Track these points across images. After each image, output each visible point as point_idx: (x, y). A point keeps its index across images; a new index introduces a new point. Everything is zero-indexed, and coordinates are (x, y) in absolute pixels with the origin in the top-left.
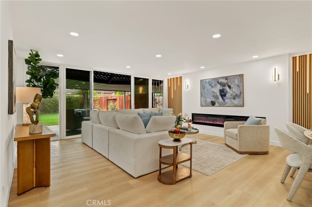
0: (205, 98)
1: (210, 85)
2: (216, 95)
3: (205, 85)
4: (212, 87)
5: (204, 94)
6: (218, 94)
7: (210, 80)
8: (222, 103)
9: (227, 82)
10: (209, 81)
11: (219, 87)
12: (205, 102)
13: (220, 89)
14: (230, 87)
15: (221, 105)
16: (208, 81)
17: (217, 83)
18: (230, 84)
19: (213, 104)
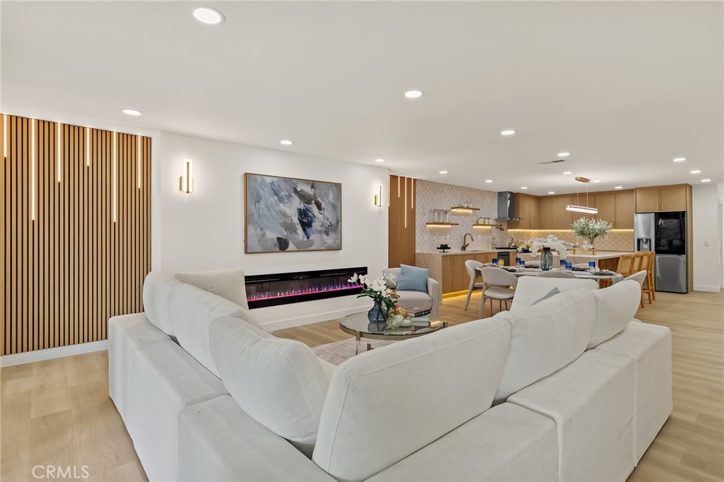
0: (261, 229)
1: (276, 194)
2: (290, 222)
3: (261, 192)
4: (281, 199)
5: (256, 216)
6: (296, 220)
7: (276, 179)
8: (303, 242)
9: (315, 194)
10: (272, 183)
11: (297, 203)
12: (259, 241)
13: (300, 209)
14: (319, 207)
15: (302, 248)
16: (269, 180)
17: (293, 190)
18: (319, 199)
19: (283, 245)
